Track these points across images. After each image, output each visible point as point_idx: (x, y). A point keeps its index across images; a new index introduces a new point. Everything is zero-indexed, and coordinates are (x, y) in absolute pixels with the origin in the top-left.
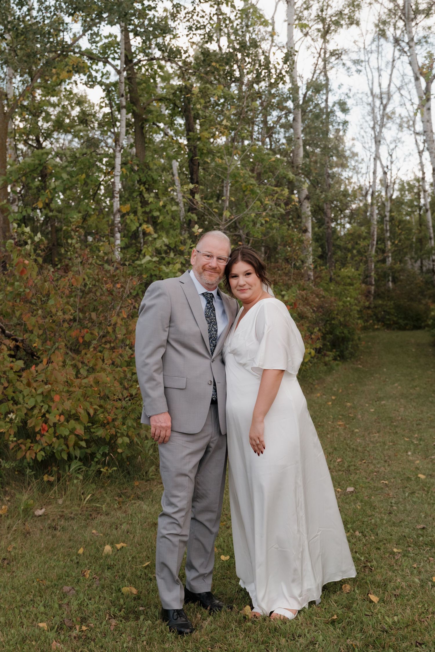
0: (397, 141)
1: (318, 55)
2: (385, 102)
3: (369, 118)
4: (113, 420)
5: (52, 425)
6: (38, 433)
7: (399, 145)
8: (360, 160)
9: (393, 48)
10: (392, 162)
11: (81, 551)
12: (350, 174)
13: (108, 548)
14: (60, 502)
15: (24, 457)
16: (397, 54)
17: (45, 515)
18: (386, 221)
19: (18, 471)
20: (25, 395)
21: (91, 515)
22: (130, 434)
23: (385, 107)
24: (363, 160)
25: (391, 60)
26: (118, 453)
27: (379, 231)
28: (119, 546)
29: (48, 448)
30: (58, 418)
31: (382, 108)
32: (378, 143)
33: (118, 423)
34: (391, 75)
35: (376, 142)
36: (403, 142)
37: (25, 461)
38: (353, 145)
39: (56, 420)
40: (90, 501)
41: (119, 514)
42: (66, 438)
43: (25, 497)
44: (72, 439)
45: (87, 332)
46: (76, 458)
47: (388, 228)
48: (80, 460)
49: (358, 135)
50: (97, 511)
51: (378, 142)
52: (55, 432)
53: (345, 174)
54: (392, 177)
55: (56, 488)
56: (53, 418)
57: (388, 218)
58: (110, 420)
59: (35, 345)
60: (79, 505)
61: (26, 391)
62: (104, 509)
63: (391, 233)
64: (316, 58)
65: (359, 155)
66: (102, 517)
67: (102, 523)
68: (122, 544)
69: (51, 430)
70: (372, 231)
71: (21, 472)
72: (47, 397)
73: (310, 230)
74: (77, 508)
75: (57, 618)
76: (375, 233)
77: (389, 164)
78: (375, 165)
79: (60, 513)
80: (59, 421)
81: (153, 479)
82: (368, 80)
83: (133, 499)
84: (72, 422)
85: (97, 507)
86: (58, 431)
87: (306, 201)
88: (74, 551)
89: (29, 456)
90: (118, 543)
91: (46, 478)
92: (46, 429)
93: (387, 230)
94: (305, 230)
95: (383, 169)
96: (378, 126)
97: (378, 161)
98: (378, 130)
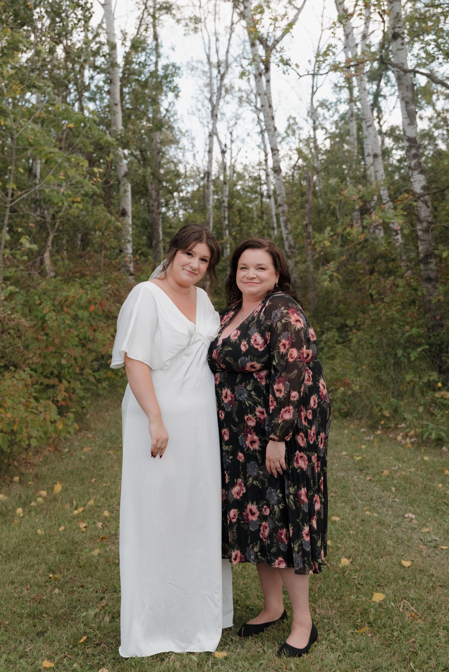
1: (143, 7)
2: (222, 71)
9: (231, 10)
10: (232, 142)
16: (236, 18)
18: (225, 207)
23: (222, 77)
25: (230, 24)
27: (216, 218)
31: (219, 78)
32: (215, 118)
34: (229, 40)
35: (212, 116)
47: (226, 215)
51: (214, 116)
54: (232, 158)
57: (226, 204)
63: (229, 221)
64: (141, 11)
70: (207, 218)
73: (130, 214)
76: (211, 220)
77: (228, 143)
78: (211, 143)
82: (204, 43)
93: (225, 218)
94: (124, 213)
95: (221, 147)
96: (215, 98)
97: (215, 138)
98: (215, 102)
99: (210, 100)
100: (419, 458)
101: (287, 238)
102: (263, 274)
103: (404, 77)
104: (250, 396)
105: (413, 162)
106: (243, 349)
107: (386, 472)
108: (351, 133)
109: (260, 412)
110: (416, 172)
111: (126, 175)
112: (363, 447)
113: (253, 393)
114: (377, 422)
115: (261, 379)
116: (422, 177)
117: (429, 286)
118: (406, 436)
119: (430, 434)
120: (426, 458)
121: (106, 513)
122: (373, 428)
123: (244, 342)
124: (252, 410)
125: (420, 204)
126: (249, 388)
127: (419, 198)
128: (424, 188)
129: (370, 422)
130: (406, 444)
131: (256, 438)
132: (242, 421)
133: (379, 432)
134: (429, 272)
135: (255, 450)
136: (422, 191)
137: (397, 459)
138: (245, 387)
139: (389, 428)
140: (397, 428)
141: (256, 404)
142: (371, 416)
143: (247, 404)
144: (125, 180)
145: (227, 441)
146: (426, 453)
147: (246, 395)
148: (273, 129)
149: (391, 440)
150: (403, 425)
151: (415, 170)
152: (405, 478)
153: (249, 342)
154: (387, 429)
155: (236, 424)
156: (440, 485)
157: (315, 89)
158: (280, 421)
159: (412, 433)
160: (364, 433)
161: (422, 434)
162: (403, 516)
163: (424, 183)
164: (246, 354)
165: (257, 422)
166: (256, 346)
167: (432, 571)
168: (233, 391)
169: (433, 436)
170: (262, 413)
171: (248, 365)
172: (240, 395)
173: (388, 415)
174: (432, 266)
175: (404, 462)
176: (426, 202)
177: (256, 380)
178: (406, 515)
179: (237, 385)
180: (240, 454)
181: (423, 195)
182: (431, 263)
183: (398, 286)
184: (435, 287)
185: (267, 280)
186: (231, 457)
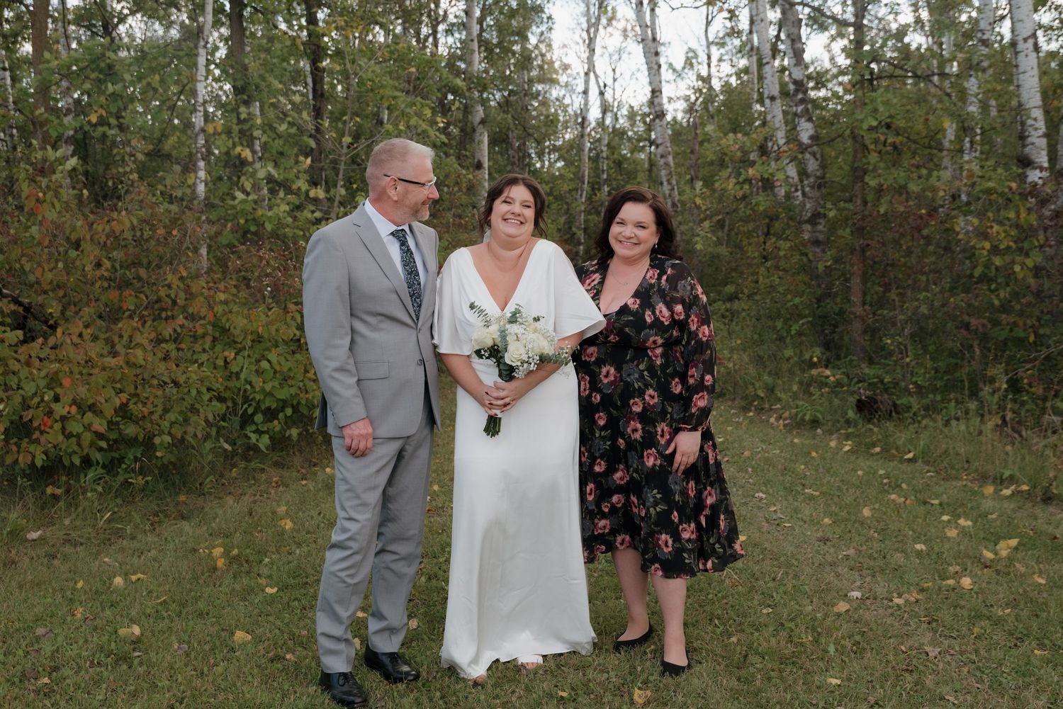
0: (620, 52)
3: (582, 20)
4: (151, 413)
5: (58, 418)
6: (35, 429)
8: (575, 73)
10: (615, 80)
11: (80, 584)
12: (562, 94)
13: (118, 581)
14: (67, 522)
15: (16, 462)
17: (41, 539)
18: (603, 158)
19: (7, 480)
20: (22, 378)
21: (109, 539)
22: (173, 431)
24: (577, 74)
26: (157, 457)
27: (591, 171)
28: (134, 578)
29: (53, 450)
30: (67, 409)
31: (597, 6)
33: (155, 417)
35: (590, 51)
37: (17, 467)
38: (565, 54)
39: (64, 412)
40: (109, 521)
41: (150, 538)
42: (78, 436)
43: (13, 516)
44: (87, 438)
45: (131, 295)
46: (98, 463)
47: (605, 167)
48: (104, 466)
50: (119, 534)
52: (63, 429)
53: (555, 93)
54: (614, 99)
55: (61, 504)
56: (60, 409)
57: (604, 154)
58: (146, 414)
59: (50, 310)
60: (94, 526)
61: (24, 373)
62: (128, 532)
63: (608, 175)
65: (573, 67)
66: (125, 542)
67: (122, 549)
68: (140, 575)
69: (57, 426)
70: (582, 171)
71: (12, 481)
72: (53, 381)
73: (486, 165)
74: (90, 530)
75: (19, 668)
76: (586, 173)
78: (587, 82)
79: (65, 537)
80: (69, 413)
81: (210, 494)
83: (174, 519)
84: (89, 415)
85: (118, 529)
86: (67, 427)
87: (481, 126)
88: (71, 584)
89: (24, 460)
90: (135, 573)
91: (49, 490)
92: (49, 424)
93: (603, 171)
94: (479, 166)
95: (599, 87)
96: (592, 30)
97: (592, 74)
98: (592, 35)
99: (588, 31)
100: (788, 440)
101: (670, 196)
102: (642, 234)
103: (790, 12)
104: (642, 376)
105: (800, 109)
106: (648, 320)
107: (747, 453)
108: (750, 70)
109: (650, 396)
110: (803, 120)
111: (483, 122)
112: (730, 428)
113: (646, 373)
114: (751, 404)
115: (656, 357)
116: (809, 125)
117: (818, 250)
118: (778, 419)
119: (805, 415)
120: (796, 441)
121: (436, 488)
122: (745, 409)
123: (648, 313)
124: (641, 393)
125: (807, 156)
126: (642, 367)
127: (806, 149)
128: (811, 138)
129: (743, 404)
130: (778, 426)
131: (639, 426)
132: (626, 405)
133: (751, 414)
134: (817, 234)
135: (635, 440)
136: (809, 141)
137: (763, 441)
138: (637, 366)
139: (763, 409)
140: (771, 409)
141: (647, 386)
142: (745, 398)
143: (636, 386)
144: (480, 129)
145: (604, 426)
146: (798, 435)
147: (636, 376)
148: (656, 67)
149: (762, 421)
150: (778, 406)
151: (802, 117)
152: (767, 460)
153: (654, 313)
154: (760, 410)
155: (616, 408)
156: (803, 467)
157: (710, 18)
158: (693, 410)
159: (787, 414)
160: (734, 414)
161: (797, 414)
162: (753, 496)
163: (811, 132)
164: (652, 326)
165: (644, 408)
166: (662, 319)
167: (767, 545)
168: (619, 369)
169: (807, 418)
170: (652, 397)
171: (651, 339)
172: (629, 375)
173: (762, 395)
174: (820, 227)
175: (770, 444)
176: (814, 154)
177: (650, 358)
178: (757, 495)
179: (627, 362)
180: (621, 441)
181: (811, 146)
182: (820, 223)
183: (779, 249)
184: (824, 251)
185: (646, 242)
186: (608, 443)
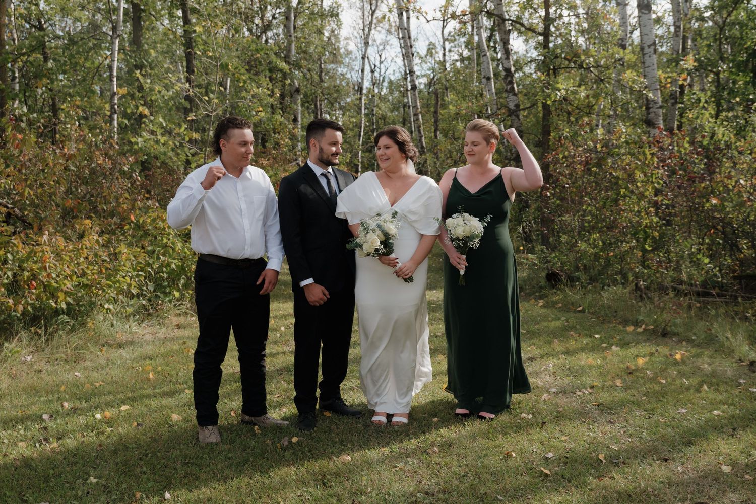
0: (385, 44)
3: (361, 21)
7: (387, 47)
8: (354, 57)
10: (381, 63)
11: (63, 389)
12: (345, 71)
21: (75, 361)
23: (373, 12)
24: (356, 58)
28: (97, 384)
31: (371, 13)
32: (367, 44)
35: (365, 43)
36: (391, 45)
38: (348, 44)
40: (75, 349)
49: (351, 36)
50: (81, 357)
53: (340, 70)
54: (380, 75)
60: (64, 353)
66: (85, 362)
68: (101, 383)
73: (300, 119)
76: (363, 124)
77: (377, 64)
78: (363, 64)
79: (46, 360)
81: (136, 333)
83: (115, 348)
87: (296, 93)
91: (34, 330)
94: (295, 119)
95: (371, 67)
96: (367, 29)
97: (366, 60)
98: (367, 32)
99: (363, 31)
103: (502, 25)
105: (509, 87)
108: (472, 59)
110: (511, 94)
111: (297, 90)
116: (515, 98)
125: (513, 117)
127: (513, 113)
128: (516, 106)
157: (445, 23)
163: (516, 102)
176: (517, 117)
